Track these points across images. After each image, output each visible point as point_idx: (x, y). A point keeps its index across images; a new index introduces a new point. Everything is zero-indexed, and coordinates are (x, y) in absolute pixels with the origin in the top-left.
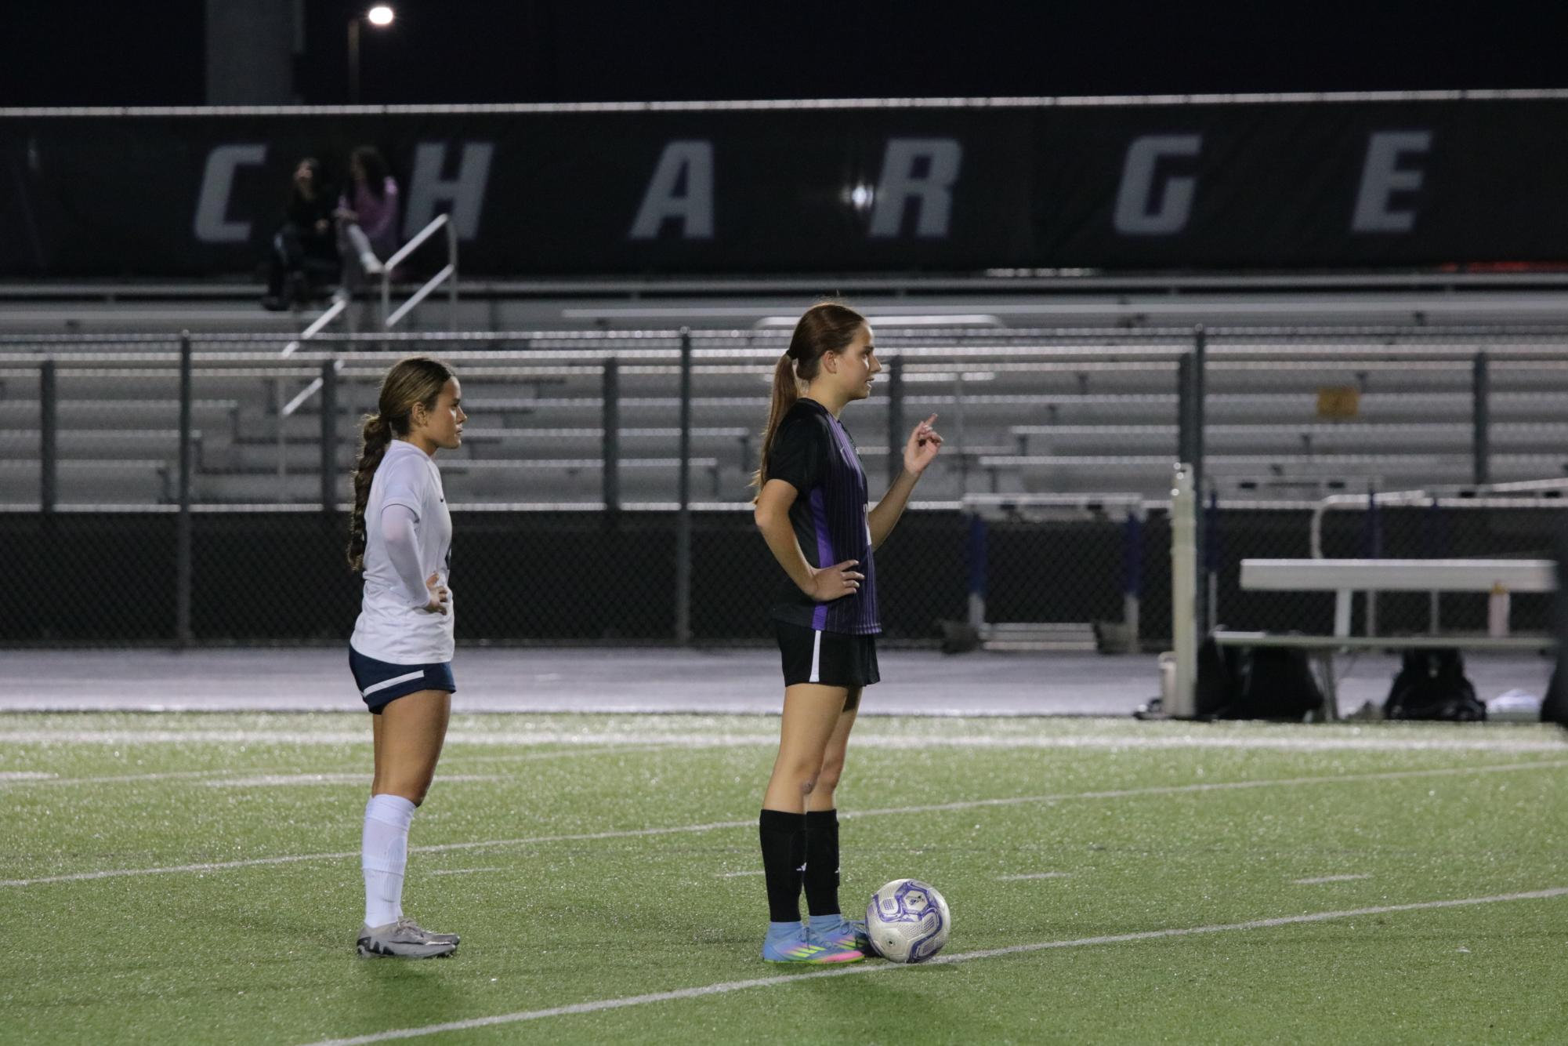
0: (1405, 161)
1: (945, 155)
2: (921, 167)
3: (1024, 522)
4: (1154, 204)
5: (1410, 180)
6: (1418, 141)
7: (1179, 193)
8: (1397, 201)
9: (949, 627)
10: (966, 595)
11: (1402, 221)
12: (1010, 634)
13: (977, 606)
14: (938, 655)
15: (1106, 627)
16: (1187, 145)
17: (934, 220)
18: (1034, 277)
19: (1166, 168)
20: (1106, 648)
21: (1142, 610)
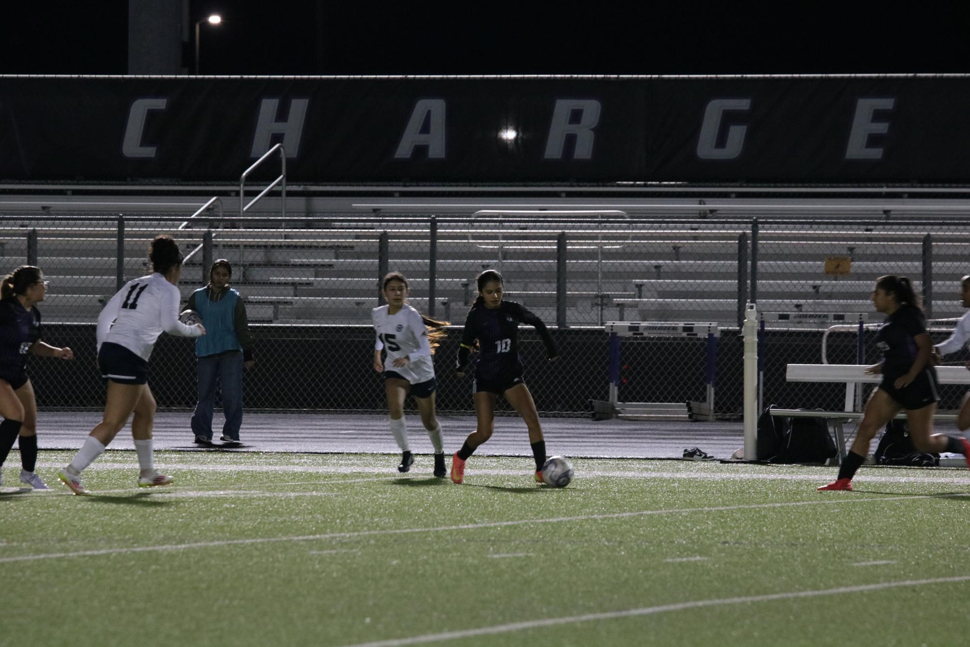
0: (878, 116)
1: (592, 109)
2: (576, 116)
3: (644, 338)
4: (721, 141)
5: (882, 128)
6: (887, 103)
7: (737, 134)
8: (873, 141)
9: (596, 403)
10: (607, 383)
11: (876, 153)
12: (633, 408)
13: (614, 390)
14: (589, 421)
15: (694, 404)
16: (743, 104)
17: (584, 150)
18: (645, 186)
19: (729, 118)
20: (694, 417)
21: (716, 394)
